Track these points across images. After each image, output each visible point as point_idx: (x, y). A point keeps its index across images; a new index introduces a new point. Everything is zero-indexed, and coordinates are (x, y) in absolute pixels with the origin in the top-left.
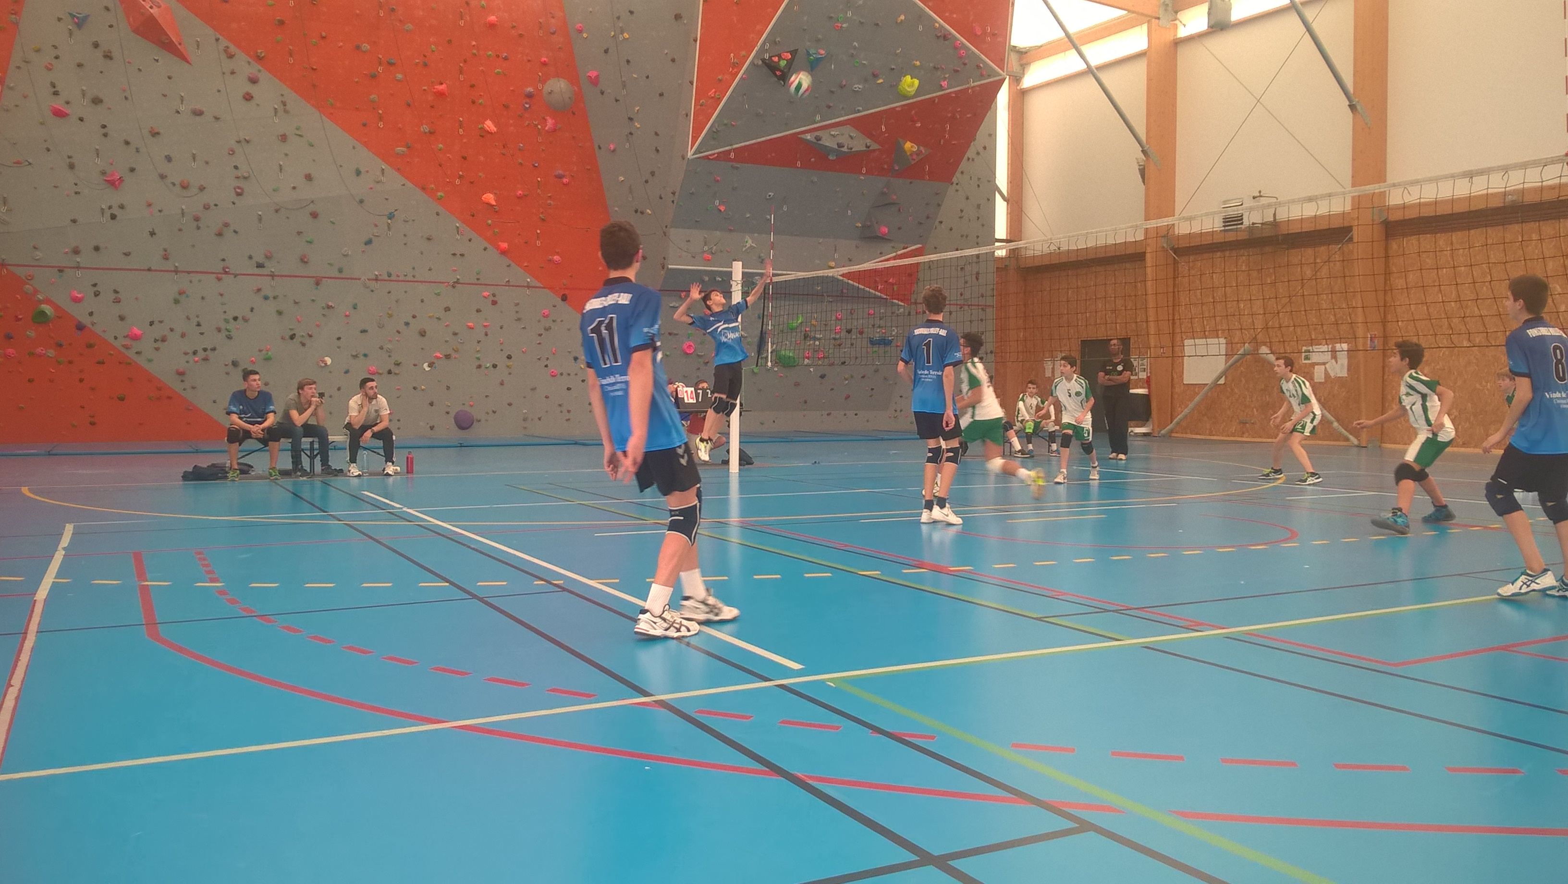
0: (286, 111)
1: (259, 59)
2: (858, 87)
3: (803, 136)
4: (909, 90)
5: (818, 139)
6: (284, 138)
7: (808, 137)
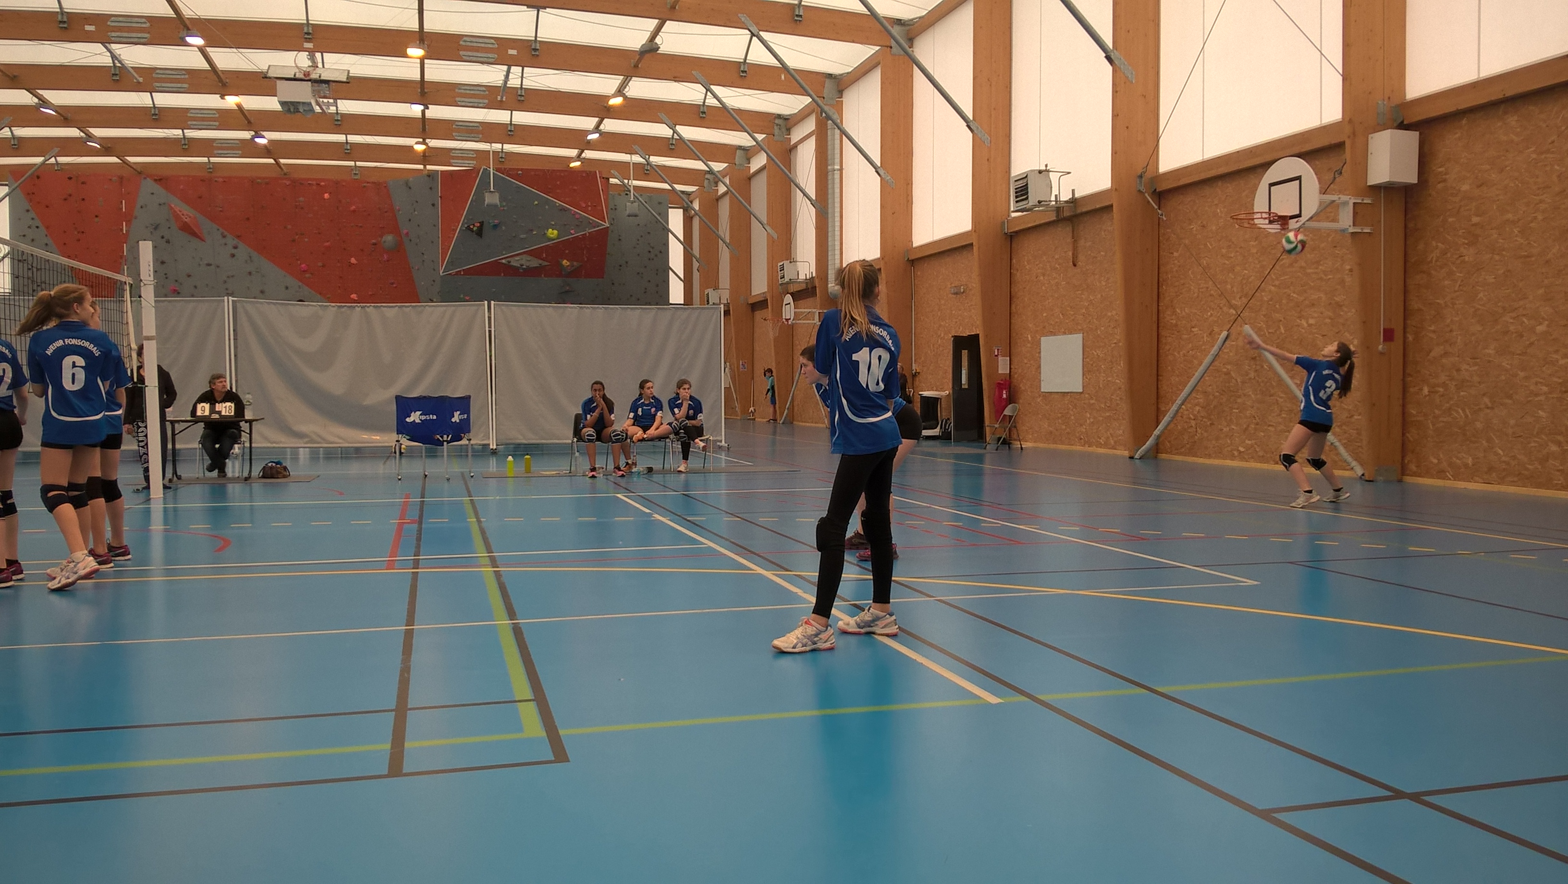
0: (252, 261)
1: (238, 237)
2: (522, 236)
3: (500, 261)
4: (552, 236)
5: (509, 262)
6: (250, 273)
7: (504, 261)
